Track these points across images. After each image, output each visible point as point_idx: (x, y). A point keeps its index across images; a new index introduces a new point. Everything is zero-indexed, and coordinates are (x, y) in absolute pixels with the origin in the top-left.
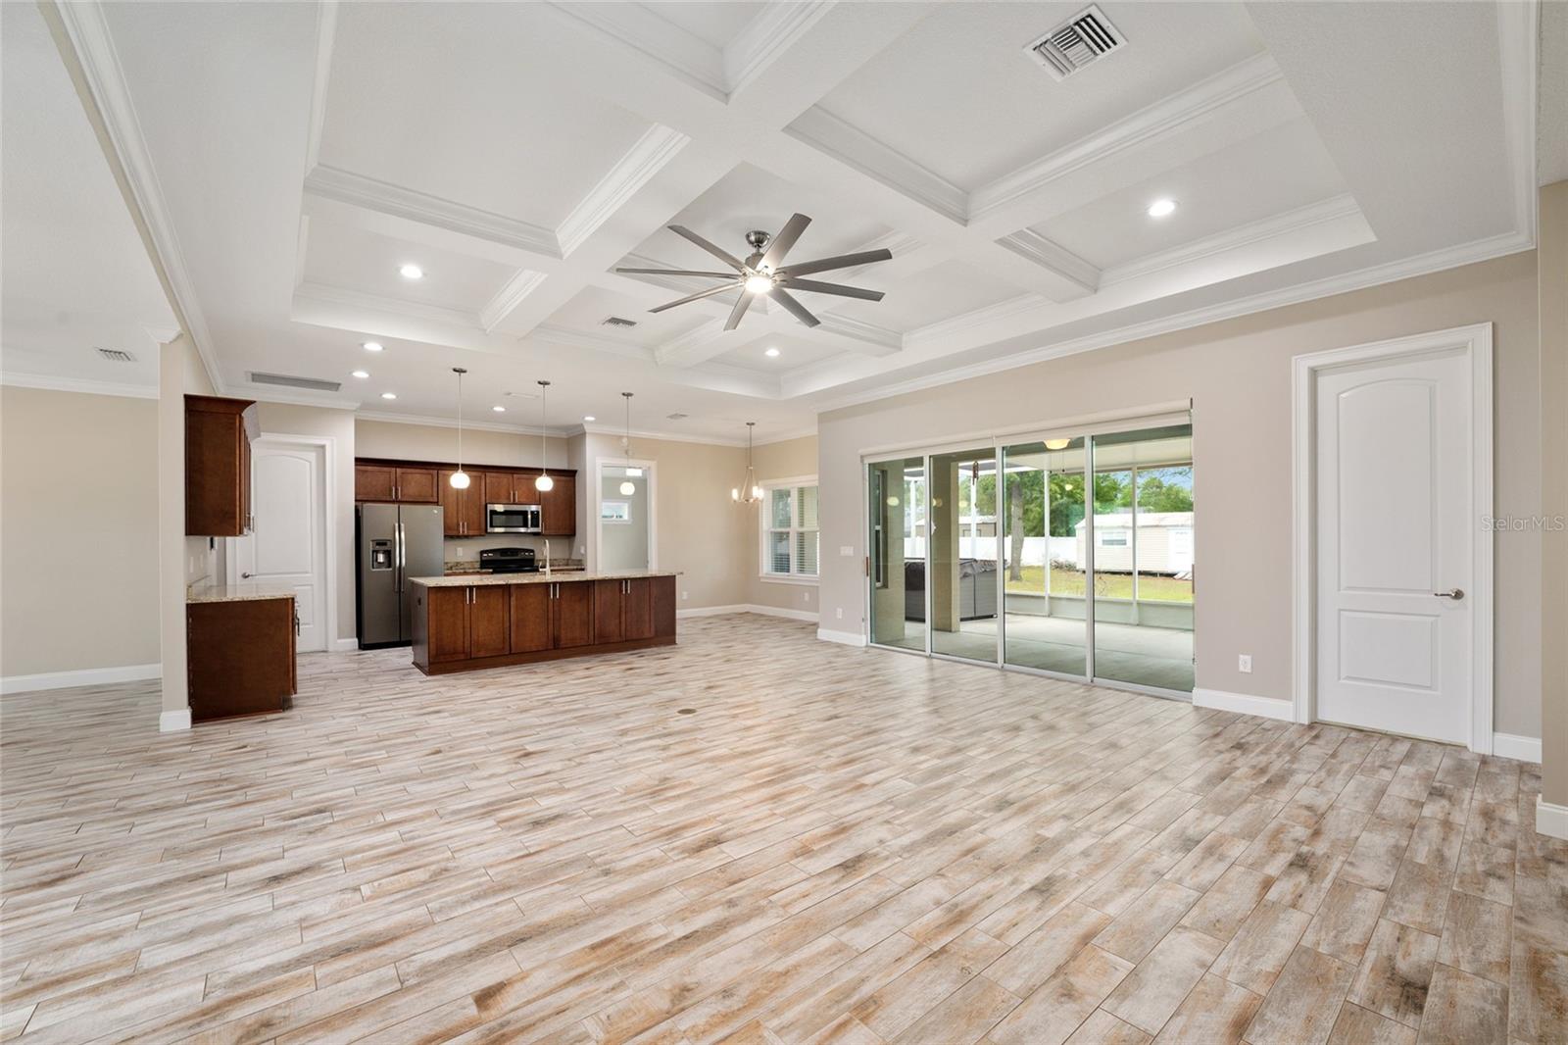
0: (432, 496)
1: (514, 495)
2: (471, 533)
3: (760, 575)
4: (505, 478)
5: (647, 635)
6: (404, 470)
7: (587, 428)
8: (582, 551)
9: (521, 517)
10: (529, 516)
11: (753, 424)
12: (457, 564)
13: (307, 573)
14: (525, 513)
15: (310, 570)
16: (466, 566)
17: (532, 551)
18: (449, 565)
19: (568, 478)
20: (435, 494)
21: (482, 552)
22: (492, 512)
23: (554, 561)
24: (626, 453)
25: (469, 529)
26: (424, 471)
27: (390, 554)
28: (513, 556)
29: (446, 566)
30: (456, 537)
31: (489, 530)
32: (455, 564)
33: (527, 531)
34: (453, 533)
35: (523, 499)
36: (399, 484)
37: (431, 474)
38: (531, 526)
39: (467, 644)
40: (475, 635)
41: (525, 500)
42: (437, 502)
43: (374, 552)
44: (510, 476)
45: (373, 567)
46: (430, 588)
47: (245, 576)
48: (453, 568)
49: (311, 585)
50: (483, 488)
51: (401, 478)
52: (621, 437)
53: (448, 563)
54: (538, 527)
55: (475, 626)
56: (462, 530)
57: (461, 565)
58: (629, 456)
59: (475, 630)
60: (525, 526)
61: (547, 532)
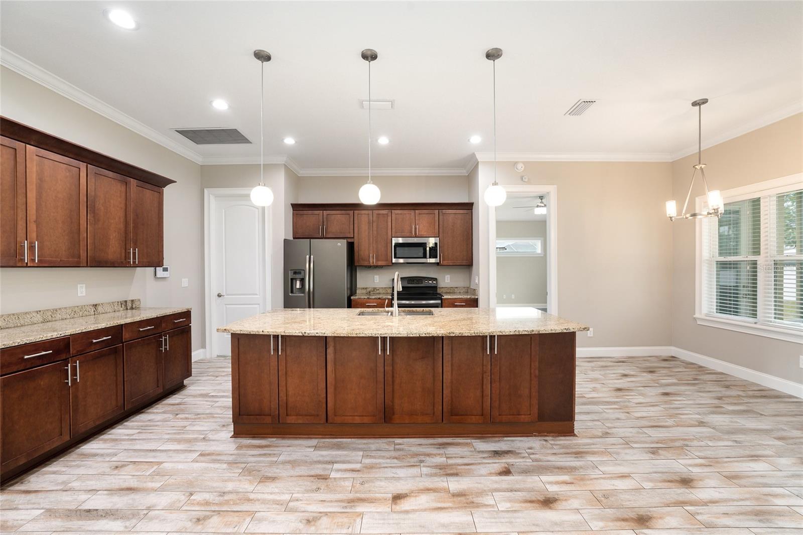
0: (350, 233)
1: (415, 228)
2: (380, 263)
3: (697, 315)
4: (408, 214)
5: (523, 418)
6: (329, 212)
7: (480, 157)
8: (477, 281)
9: (421, 249)
11: (705, 101)
12: (375, 288)
13: (256, 294)
14: (423, 245)
15: (258, 293)
16: (381, 291)
17: (435, 279)
18: (368, 290)
19: (465, 211)
20: (352, 231)
22: (398, 245)
23: (456, 289)
24: (522, 179)
25: (377, 260)
26: (343, 212)
27: (302, 281)
28: (419, 284)
29: (364, 291)
30: (369, 267)
31: (394, 260)
32: (373, 289)
33: (428, 262)
34: (366, 264)
35: (423, 233)
36: (325, 223)
37: (349, 214)
38: (430, 258)
39: (274, 405)
40: (282, 394)
41: (425, 233)
42: (353, 238)
43: (292, 279)
44: (412, 212)
45: (292, 292)
46: (232, 334)
47: (219, 296)
48: (371, 293)
49: (259, 304)
50: (390, 224)
51: (327, 218)
52: (515, 163)
53: (366, 288)
54: (436, 257)
55: (282, 383)
56: (373, 261)
57: (377, 290)
58: (524, 182)
59: (283, 389)
60: (424, 257)
61: (444, 263)
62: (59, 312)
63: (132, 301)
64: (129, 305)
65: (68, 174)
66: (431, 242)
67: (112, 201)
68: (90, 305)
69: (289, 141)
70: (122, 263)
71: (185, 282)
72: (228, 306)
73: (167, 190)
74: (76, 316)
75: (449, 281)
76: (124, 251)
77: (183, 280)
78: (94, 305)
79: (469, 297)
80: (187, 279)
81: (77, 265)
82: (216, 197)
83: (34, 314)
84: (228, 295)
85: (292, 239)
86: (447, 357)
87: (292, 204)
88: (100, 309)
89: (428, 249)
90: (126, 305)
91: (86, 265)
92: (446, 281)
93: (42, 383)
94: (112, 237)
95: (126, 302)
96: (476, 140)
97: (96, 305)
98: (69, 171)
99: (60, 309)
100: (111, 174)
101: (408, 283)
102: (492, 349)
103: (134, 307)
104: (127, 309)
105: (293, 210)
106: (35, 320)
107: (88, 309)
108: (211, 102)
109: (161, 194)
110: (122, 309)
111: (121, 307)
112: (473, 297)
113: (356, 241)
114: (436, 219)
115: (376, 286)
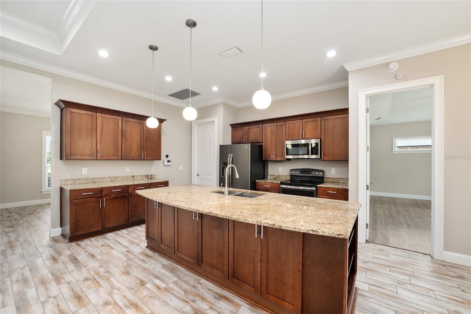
0: (260, 139)
1: (302, 133)
2: (278, 159)
4: (298, 123)
5: (286, 304)
6: (249, 127)
7: (347, 67)
9: (306, 148)
12: (279, 176)
14: (307, 145)
15: (212, 175)
16: (283, 178)
17: (323, 171)
18: (275, 176)
21: (291, 170)
23: (340, 180)
24: (396, 78)
25: (276, 156)
26: (257, 126)
28: (308, 174)
29: (272, 177)
30: (273, 161)
31: (286, 157)
32: (277, 176)
33: (311, 158)
34: (270, 160)
35: (308, 136)
36: (247, 134)
37: (260, 127)
38: (312, 154)
39: (157, 236)
41: (310, 136)
42: (262, 142)
43: (223, 168)
44: (300, 121)
45: (223, 175)
47: (198, 175)
48: (277, 178)
49: (213, 181)
50: (285, 131)
51: (248, 131)
52: (387, 64)
53: (273, 175)
54: (317, 154)
56: (273, 157)
57: (280, 177)
58: (399, 79)
60: (308, 154)
61: (326, 158)
62: (117, 178)
63: (151, 175)
65: (114, 122)
66: (313, 142)
67: (134, 132)
68: (131, 176)
69: (215, 89)
70: (139, 158)
71: (181, 168)
72: (202, 181)
74: (124, 180)
75: (334, 173)
76: (140, 153)
77: (180, 166)
78: (132, 176)
79: (340, 187)
80: (182, 166)
82: (197, 125)
83: (108, 178)
84: (201, 175)
85: (231, 144)
87: (231, 125)
88: (135, 178)
89: (310, 148)
90: (148, 177)
91: (121, 159)
92: (332, 173)
93: (90, 205)
94: (133, 147)
95: (148, 175)
96: (331, 54)
97: (133, 176)
98: (114, 121)
99: (118, 177)
100: (133, 120)
101: (300, 173)
103: (152, 178)
104: (148, 179)
105: (232, 128)
106: (108, 180)
107: (130, 177)
108: (164, 78)
109: (160, 126)
110: (145, 178)
111: (145, 177)
112: (345, 187)
113: (263, 144)
114: (319, 124)
115: (281, 174)
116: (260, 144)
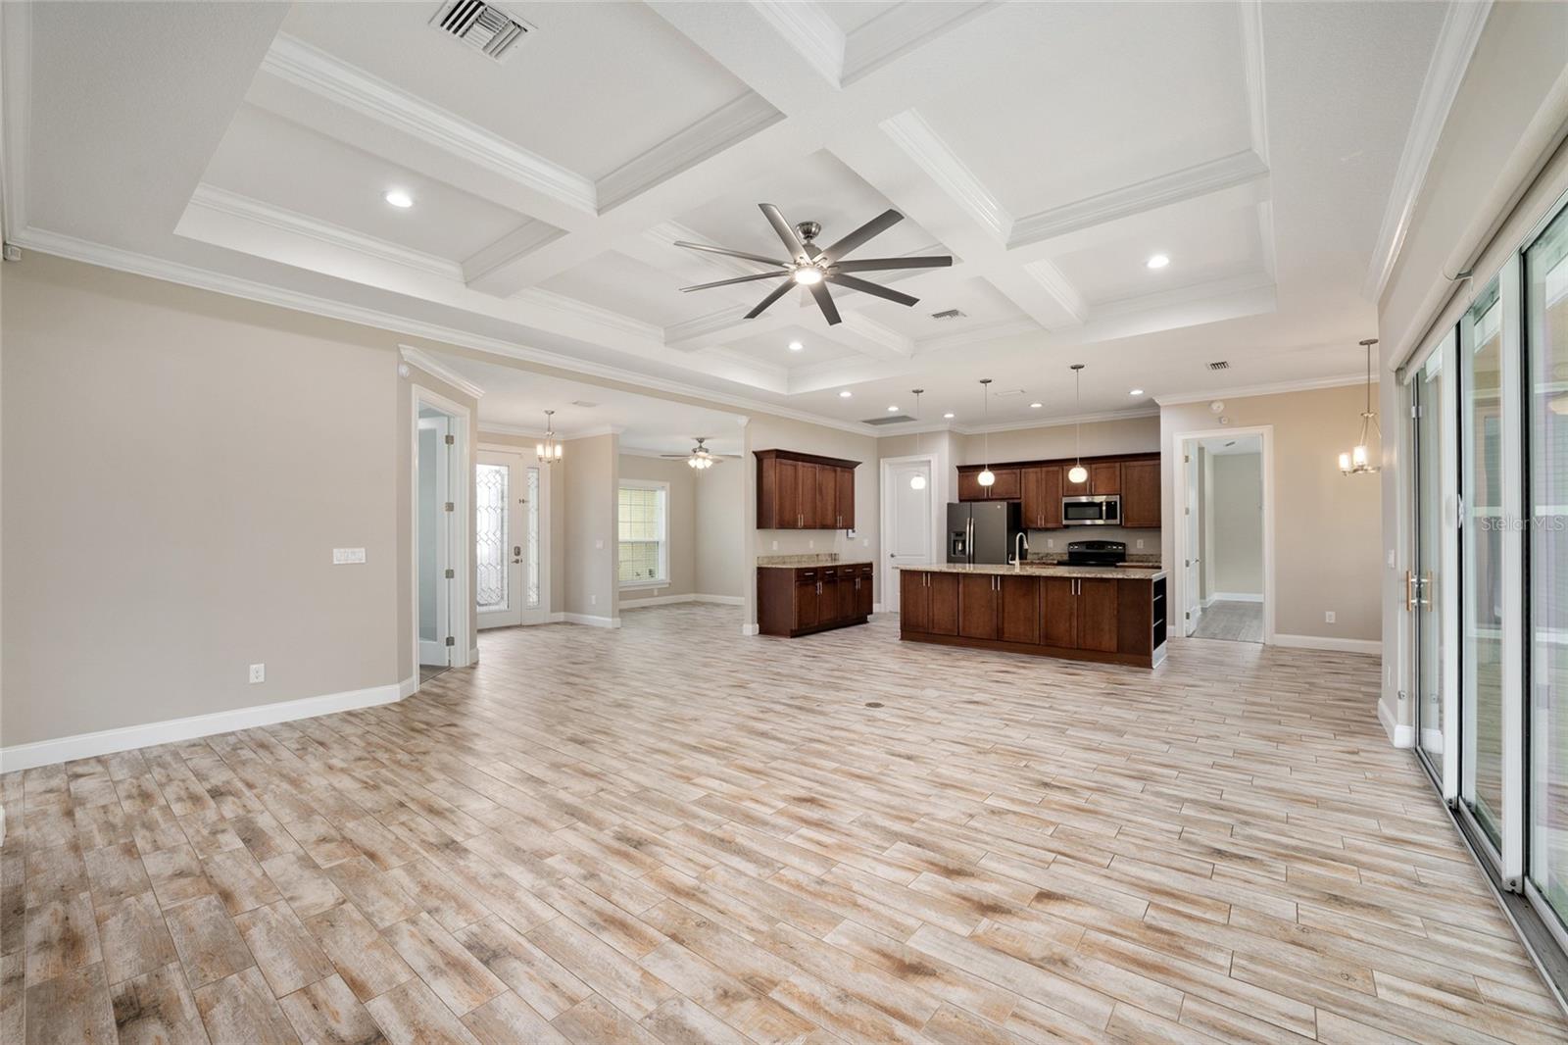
0: (1016, 493)
1: (1091, 486)
2: (1049, 525)
6: (994, 472)
7: (1161, 402)
9: (1098, 508)
10: (1104, 508)
11: (1375, 341)
12: (1048, 554)
13: (922, 555)
14: (1099, 505)
16: (1058, 557)
17: (1123, 545)
18: (1040, 555)
19: (1150, 463)
20: (1018, 491)
21: (1070, 544)
22: (1067, 505)
23: (1150, 557)
24: (1220, 422)
25: (1046, 522)
26: (1009, 471)
27: (964, 543)
28: (1098, 549)
29: (1035, 556)
30: (1039, 530)
31: (1064, 522)
32: (1045, 554)
33: (1106, 523)
34: (1034, 526)
35: (1100, 491)
37: (1015, 473)
38: (1107, 518)
39: (925, 620)
40: (931, 614)
41: (1104, 491)
42: (1020, 498)
43: (955, 541)
44: (1088, 467)
45: (954, 553)
46: (901, 571)
47: (892, 556)
48: (1044, 558)
50: (1061, 481)
52: (1210, 403)
53: (1038, 554)
54: (1116, 518)
55: (931, 606)
56: (1041, 523)
57: (1050, 556)
58: (1226, 424)
59: (931, 609)
60: (1101, 518)
61: (1129, 525)
62: (803, 556)
63: (834, 554)
64: (834, 557)
65: (813, 474)
67: (830, 486)
68: (815, 554)
69: (949, 416)
70: (834, 527)
71: (866, 543)
73: (857, 470)
75: (1142, 547)
76: (834, 518)
77: (867, 540)
78: (817, 555)
80: (869, 540)
81: (815, 528)
82: (890, 465)
84: (899, 555)
85: (957, 502)
86: (1043, 595)
87: (958, 467)
88: (819, 557)
92: (1138, 547)
94: (829, 509)
95: (830, 552)
96: (1137, 391)
101: (1086, 549)
102: (1076, 591)
105: (959, 472)
106: (795, 560)
107: (814, 557)
109: (853, 474)
110: (830, 556)
113: (1022, 501)
114: (1118, 473)
115: (1050, 551)
116: (1016, 501)
